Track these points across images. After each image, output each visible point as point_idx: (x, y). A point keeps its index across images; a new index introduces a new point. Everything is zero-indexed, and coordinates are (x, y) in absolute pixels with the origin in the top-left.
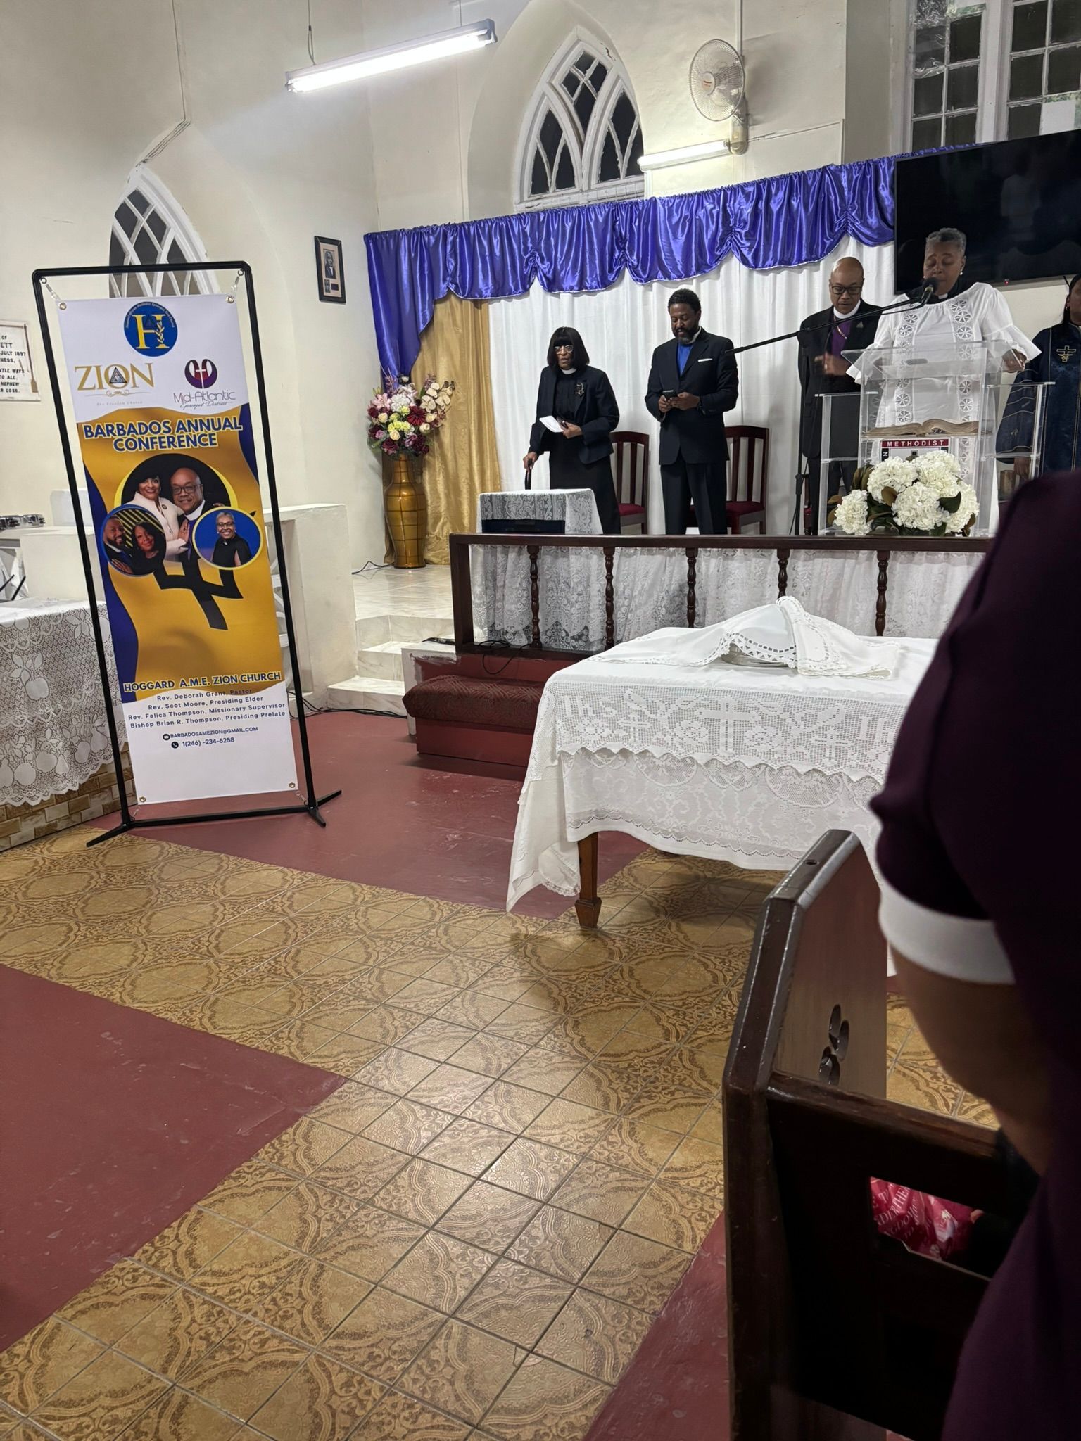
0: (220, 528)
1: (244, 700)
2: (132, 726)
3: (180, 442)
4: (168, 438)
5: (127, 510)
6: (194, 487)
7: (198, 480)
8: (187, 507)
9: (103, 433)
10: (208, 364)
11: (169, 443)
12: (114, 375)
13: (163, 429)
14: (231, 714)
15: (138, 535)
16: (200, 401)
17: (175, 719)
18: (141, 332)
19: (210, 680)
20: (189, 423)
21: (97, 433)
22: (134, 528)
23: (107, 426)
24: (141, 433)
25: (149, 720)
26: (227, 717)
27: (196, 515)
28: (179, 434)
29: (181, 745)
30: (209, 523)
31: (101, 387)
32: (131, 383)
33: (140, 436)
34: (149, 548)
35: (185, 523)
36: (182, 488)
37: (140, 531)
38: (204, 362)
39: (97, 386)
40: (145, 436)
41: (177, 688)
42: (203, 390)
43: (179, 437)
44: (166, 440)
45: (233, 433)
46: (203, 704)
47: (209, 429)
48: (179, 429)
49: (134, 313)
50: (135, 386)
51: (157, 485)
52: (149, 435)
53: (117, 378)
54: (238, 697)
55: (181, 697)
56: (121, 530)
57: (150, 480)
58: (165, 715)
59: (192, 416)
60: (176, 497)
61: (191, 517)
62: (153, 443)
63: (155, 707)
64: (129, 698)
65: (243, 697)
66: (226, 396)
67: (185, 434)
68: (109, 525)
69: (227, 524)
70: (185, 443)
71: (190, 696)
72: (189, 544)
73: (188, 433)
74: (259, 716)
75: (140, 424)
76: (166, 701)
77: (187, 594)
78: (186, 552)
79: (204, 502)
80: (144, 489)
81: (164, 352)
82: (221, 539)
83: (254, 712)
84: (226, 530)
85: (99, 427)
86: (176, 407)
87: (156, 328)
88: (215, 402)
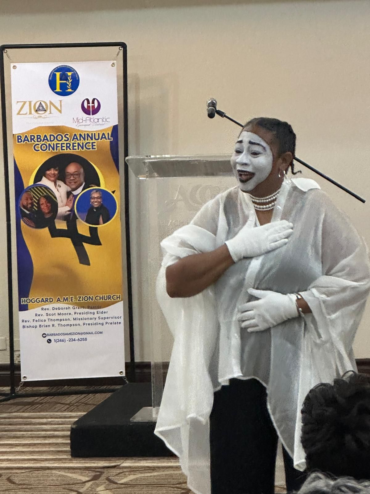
0: (92, 201)
1: (96, 313)
2: (24, 327)
3: (73, 146)
4: (67, 144)
5: (36, 187)
6: (79, 175)
7: (82, 170)
8: (74, 187)
9: (28, 140)
10: (96, 101)
11: (67, 147)
12: (39, 106)
13: (64, 138)
14: (87, 322)
15: (41, 203)
16: (88, 122)
17: (51, 323)
18: (58, 82)
19: (76, 298)
20: (80, 135)
21: (25, 140)
22: (40, 198)
23: (31, 136)
24: (51, 141)
25: (35, 324)
26: (84, 324)
27: (79, 192)
28: (73, 142)
29: (53, 341)
30: (86, 197)
31: (30, 113)
32: (48, 111)
33: (49, 142)
34: (47, 211)
35: (71, 197)
36: (72, 175)
37: (43, 201)
38: (94, 100)
39: (28, 113)
40: (53, 142)
41: (55, 303)
42: (91, 116)
43: (73, 144)
44: (65, 145)
45: (107, 142)
46: (70, 314)
47: (92, 139)
48: (74, 138)
49: (55, 72)
50: (51, 113)
51: (56, 172)
52: (55, 142)
53: (41, 108)
54: (92, 311)
55: (56, 309)
56: (32, 199)
57: (52, 169)
58: (45, 321)
59: (82, 131)
60: (67, 181)
61: (75, 193)
62: (57, 147)
63: (39, 315)
64: (23, 308)
65: (95, 311)
66: (104, 120)
67: (77, 142)
68: (24, 196)
69: (97, 198)
70: (76, 148)
71: (62, 309)
72: (72, 210)
73: (79, 142)
74: (104, 324)
75: (50, 135)
76: (47, 311)
77: (68, 242)
78: (69, 215)
79: (84, 184)
80: (48, 175)
81: (70, 93)
82: (92, 207)
83: (101, 321)
84: (96, 202)
85: (26, 137)
86: (74, 126)
87: (67, 80)
88: (98, 123)
